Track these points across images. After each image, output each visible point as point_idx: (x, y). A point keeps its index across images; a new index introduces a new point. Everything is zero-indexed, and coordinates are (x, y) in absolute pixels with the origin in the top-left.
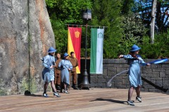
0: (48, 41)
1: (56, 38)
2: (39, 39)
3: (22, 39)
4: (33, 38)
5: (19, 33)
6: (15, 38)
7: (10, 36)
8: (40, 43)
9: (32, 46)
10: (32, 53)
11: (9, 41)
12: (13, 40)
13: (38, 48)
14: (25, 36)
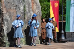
0: (37, 10)
1: (42, 8)
2: (30, 9)
3: (20, 10)
4: (27, 8)
5: (18, 6)
6: (16, 9)
7: (12, 8)
8: (31, 12)
9: (26, 14)
10: (26, 19)
11: (12, 11)
12: (14, 10)
13: (30, 16)
14: (22, 8)
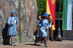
0: (33, 7)
1: (38, 5)
2: (26, 6)
3: (15, 6)
4: (22, 5)
5: (13, 2)
6: (10, 5)
7: (6, 4)
8: (27, 8)
9: (21, 10)
10: (21, 15)
11: (6, 7)
12: (9, 6)
13: (26, 12)
14: (17, 4)
